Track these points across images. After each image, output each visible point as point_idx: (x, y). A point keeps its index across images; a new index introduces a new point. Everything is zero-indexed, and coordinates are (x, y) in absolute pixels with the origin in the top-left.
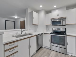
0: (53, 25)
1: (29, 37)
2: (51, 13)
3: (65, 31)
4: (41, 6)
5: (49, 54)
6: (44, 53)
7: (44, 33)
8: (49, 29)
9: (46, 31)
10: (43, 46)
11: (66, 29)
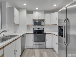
0: (35, 25)
1: (15, 40)
2: (33, 13)
3: (44, 30)
4: (25, 4)
5: (34, 53)
6: (29, 54)
7: (27, 34)
8: (29, 29)
9: (27, 31)
10: (26, 48)
11: (44, 28)
